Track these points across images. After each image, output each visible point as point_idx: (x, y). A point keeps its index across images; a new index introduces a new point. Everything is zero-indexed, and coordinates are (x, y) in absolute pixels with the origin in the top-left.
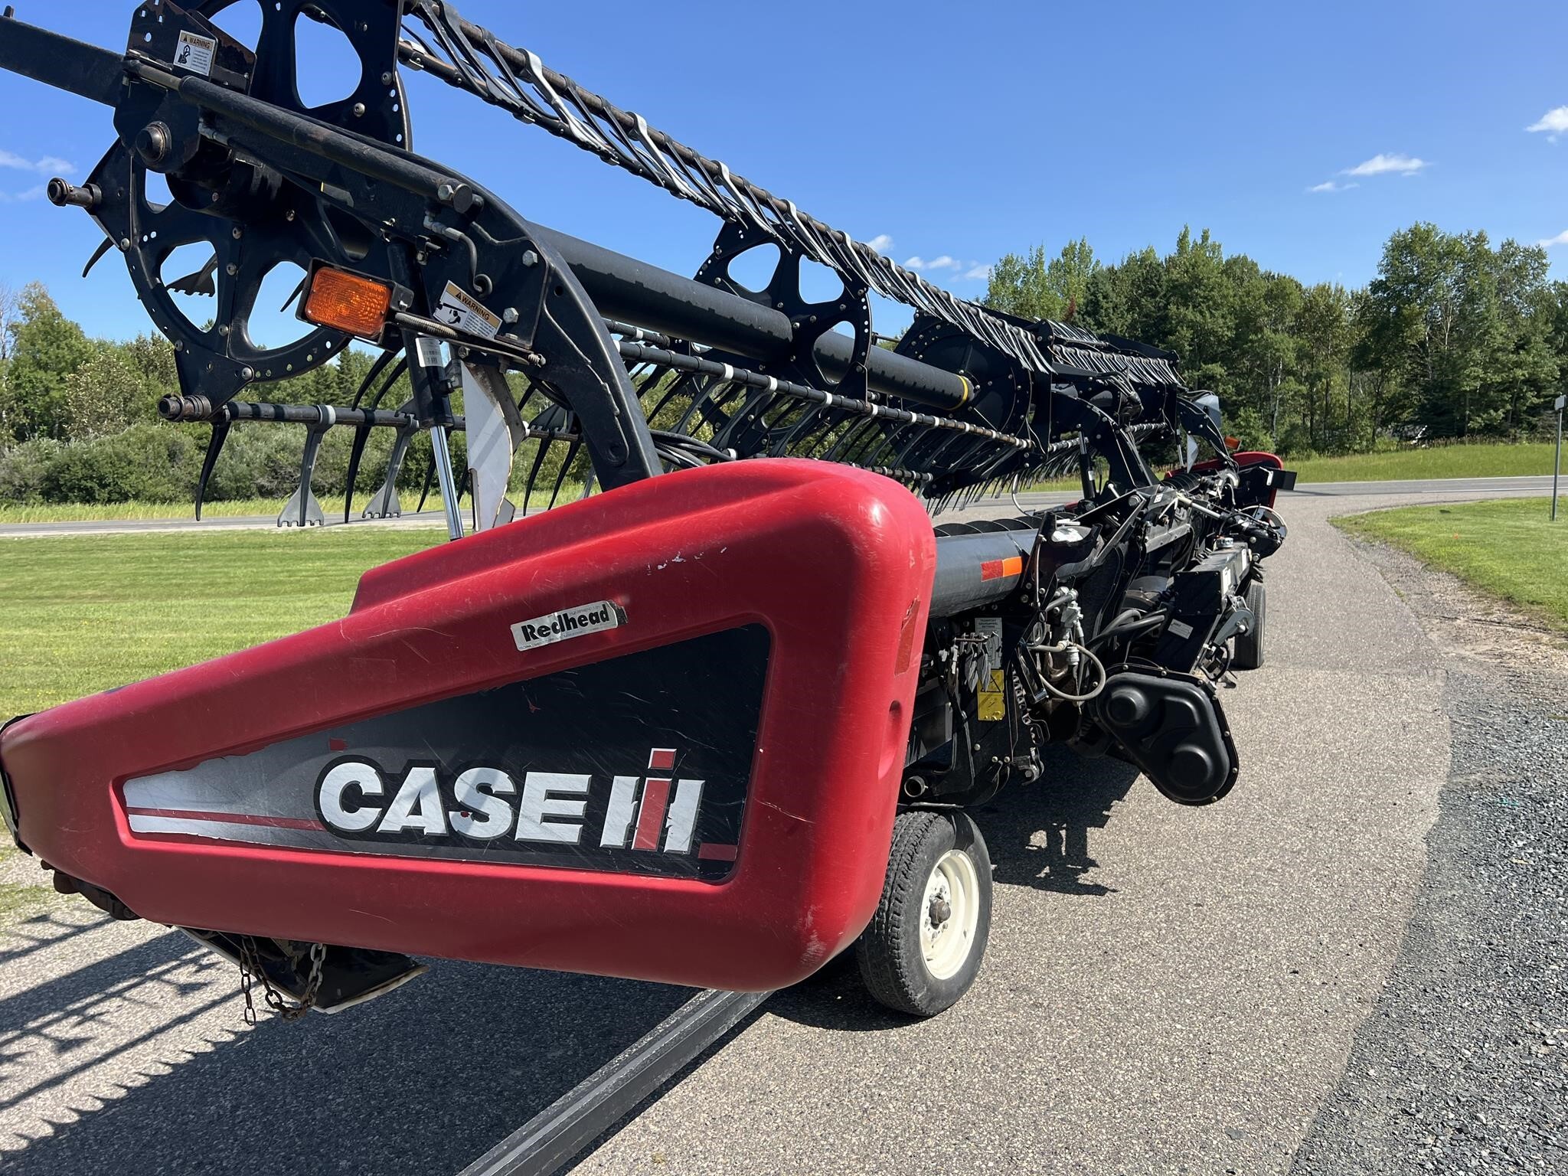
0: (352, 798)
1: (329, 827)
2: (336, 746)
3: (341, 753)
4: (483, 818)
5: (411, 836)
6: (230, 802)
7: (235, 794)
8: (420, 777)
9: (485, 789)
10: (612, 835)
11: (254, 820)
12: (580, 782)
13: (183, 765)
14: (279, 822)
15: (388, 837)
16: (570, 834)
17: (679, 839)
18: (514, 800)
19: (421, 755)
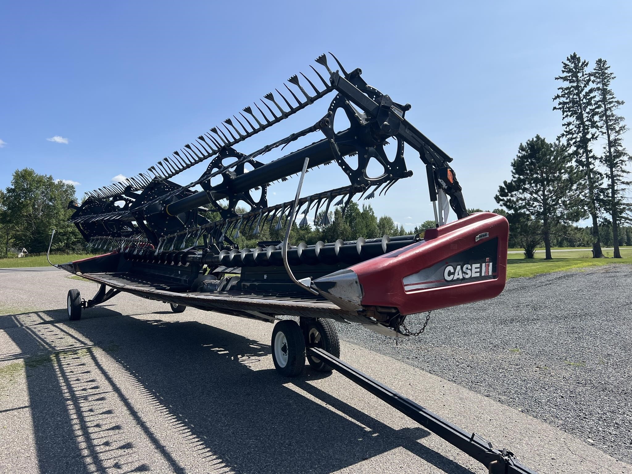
0: (450, 274)
1: (446, 280)
2: (447, 263)
3: (448, 264)
4: (467, 274)
5: (458, 279)
6: (427, 279)
7: (428, 277)
8: (459, 267)
9: (467, 268)
10: (483, 274)
11: (431, 282)
12: (478, 265)
13: (416, 272)
14: (437, 281)
15: (455, 280)
16: (478, 275)
17: (490, 273)
18: (471, 270)
19: (458, 263)
